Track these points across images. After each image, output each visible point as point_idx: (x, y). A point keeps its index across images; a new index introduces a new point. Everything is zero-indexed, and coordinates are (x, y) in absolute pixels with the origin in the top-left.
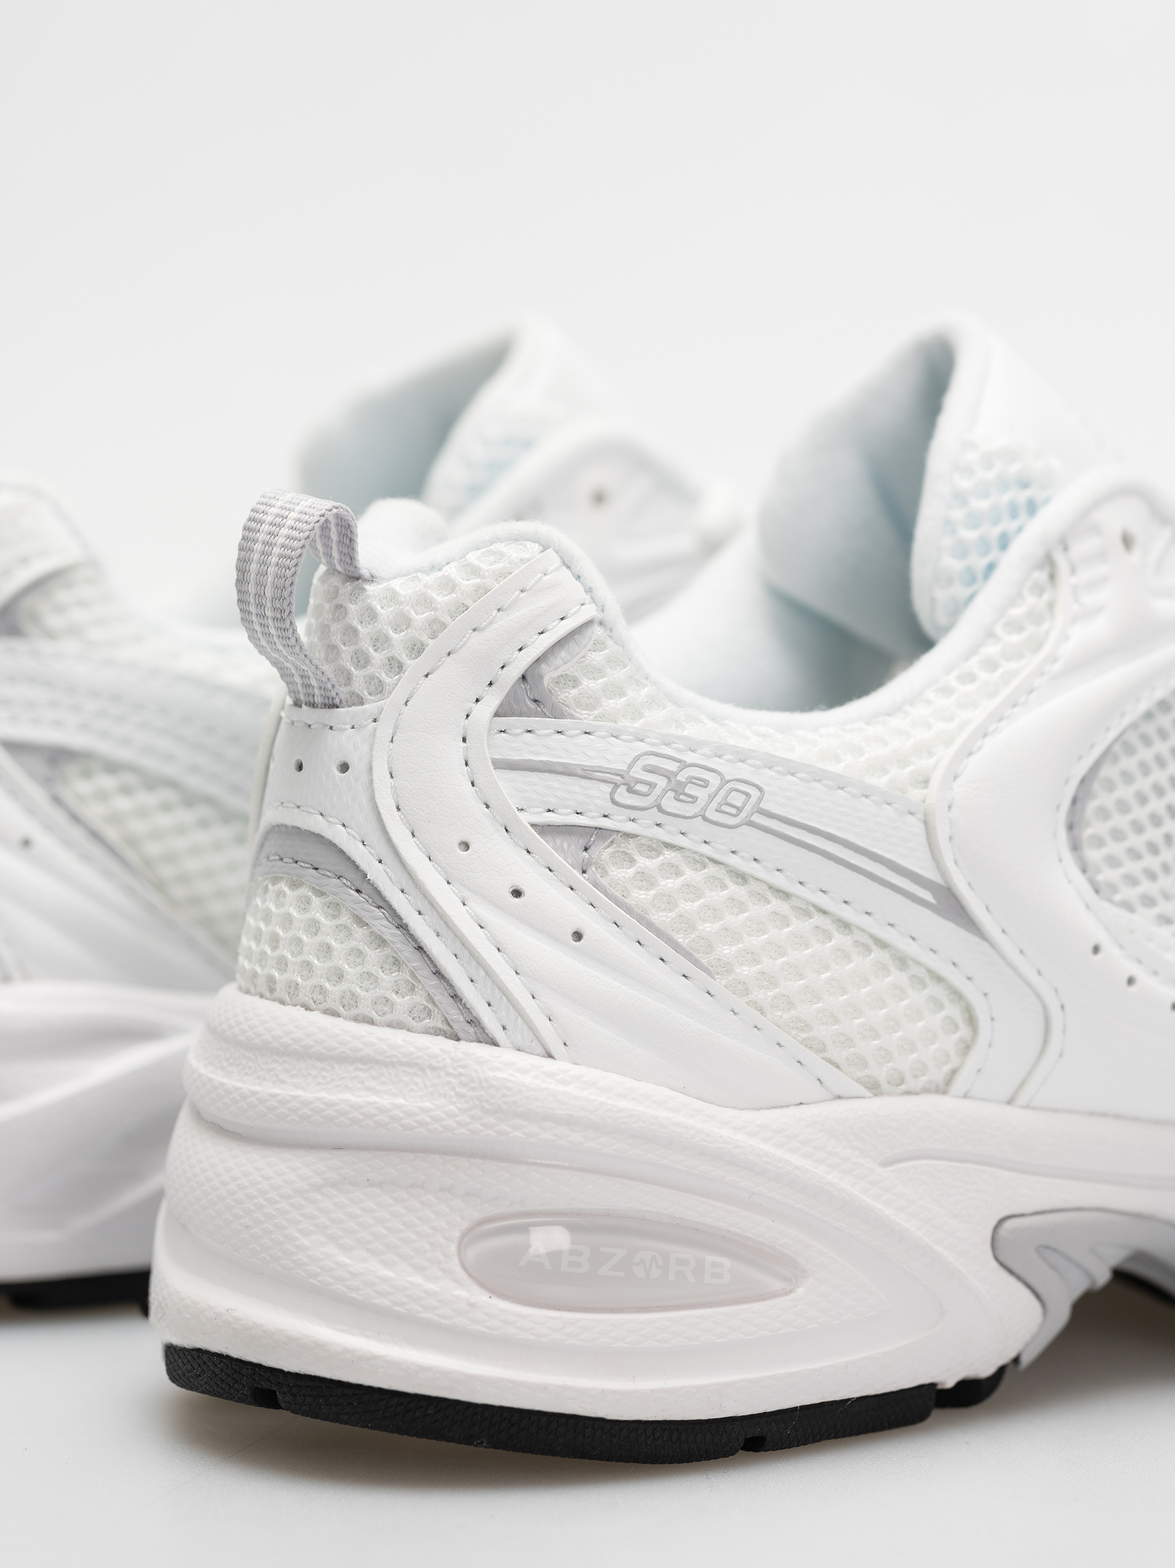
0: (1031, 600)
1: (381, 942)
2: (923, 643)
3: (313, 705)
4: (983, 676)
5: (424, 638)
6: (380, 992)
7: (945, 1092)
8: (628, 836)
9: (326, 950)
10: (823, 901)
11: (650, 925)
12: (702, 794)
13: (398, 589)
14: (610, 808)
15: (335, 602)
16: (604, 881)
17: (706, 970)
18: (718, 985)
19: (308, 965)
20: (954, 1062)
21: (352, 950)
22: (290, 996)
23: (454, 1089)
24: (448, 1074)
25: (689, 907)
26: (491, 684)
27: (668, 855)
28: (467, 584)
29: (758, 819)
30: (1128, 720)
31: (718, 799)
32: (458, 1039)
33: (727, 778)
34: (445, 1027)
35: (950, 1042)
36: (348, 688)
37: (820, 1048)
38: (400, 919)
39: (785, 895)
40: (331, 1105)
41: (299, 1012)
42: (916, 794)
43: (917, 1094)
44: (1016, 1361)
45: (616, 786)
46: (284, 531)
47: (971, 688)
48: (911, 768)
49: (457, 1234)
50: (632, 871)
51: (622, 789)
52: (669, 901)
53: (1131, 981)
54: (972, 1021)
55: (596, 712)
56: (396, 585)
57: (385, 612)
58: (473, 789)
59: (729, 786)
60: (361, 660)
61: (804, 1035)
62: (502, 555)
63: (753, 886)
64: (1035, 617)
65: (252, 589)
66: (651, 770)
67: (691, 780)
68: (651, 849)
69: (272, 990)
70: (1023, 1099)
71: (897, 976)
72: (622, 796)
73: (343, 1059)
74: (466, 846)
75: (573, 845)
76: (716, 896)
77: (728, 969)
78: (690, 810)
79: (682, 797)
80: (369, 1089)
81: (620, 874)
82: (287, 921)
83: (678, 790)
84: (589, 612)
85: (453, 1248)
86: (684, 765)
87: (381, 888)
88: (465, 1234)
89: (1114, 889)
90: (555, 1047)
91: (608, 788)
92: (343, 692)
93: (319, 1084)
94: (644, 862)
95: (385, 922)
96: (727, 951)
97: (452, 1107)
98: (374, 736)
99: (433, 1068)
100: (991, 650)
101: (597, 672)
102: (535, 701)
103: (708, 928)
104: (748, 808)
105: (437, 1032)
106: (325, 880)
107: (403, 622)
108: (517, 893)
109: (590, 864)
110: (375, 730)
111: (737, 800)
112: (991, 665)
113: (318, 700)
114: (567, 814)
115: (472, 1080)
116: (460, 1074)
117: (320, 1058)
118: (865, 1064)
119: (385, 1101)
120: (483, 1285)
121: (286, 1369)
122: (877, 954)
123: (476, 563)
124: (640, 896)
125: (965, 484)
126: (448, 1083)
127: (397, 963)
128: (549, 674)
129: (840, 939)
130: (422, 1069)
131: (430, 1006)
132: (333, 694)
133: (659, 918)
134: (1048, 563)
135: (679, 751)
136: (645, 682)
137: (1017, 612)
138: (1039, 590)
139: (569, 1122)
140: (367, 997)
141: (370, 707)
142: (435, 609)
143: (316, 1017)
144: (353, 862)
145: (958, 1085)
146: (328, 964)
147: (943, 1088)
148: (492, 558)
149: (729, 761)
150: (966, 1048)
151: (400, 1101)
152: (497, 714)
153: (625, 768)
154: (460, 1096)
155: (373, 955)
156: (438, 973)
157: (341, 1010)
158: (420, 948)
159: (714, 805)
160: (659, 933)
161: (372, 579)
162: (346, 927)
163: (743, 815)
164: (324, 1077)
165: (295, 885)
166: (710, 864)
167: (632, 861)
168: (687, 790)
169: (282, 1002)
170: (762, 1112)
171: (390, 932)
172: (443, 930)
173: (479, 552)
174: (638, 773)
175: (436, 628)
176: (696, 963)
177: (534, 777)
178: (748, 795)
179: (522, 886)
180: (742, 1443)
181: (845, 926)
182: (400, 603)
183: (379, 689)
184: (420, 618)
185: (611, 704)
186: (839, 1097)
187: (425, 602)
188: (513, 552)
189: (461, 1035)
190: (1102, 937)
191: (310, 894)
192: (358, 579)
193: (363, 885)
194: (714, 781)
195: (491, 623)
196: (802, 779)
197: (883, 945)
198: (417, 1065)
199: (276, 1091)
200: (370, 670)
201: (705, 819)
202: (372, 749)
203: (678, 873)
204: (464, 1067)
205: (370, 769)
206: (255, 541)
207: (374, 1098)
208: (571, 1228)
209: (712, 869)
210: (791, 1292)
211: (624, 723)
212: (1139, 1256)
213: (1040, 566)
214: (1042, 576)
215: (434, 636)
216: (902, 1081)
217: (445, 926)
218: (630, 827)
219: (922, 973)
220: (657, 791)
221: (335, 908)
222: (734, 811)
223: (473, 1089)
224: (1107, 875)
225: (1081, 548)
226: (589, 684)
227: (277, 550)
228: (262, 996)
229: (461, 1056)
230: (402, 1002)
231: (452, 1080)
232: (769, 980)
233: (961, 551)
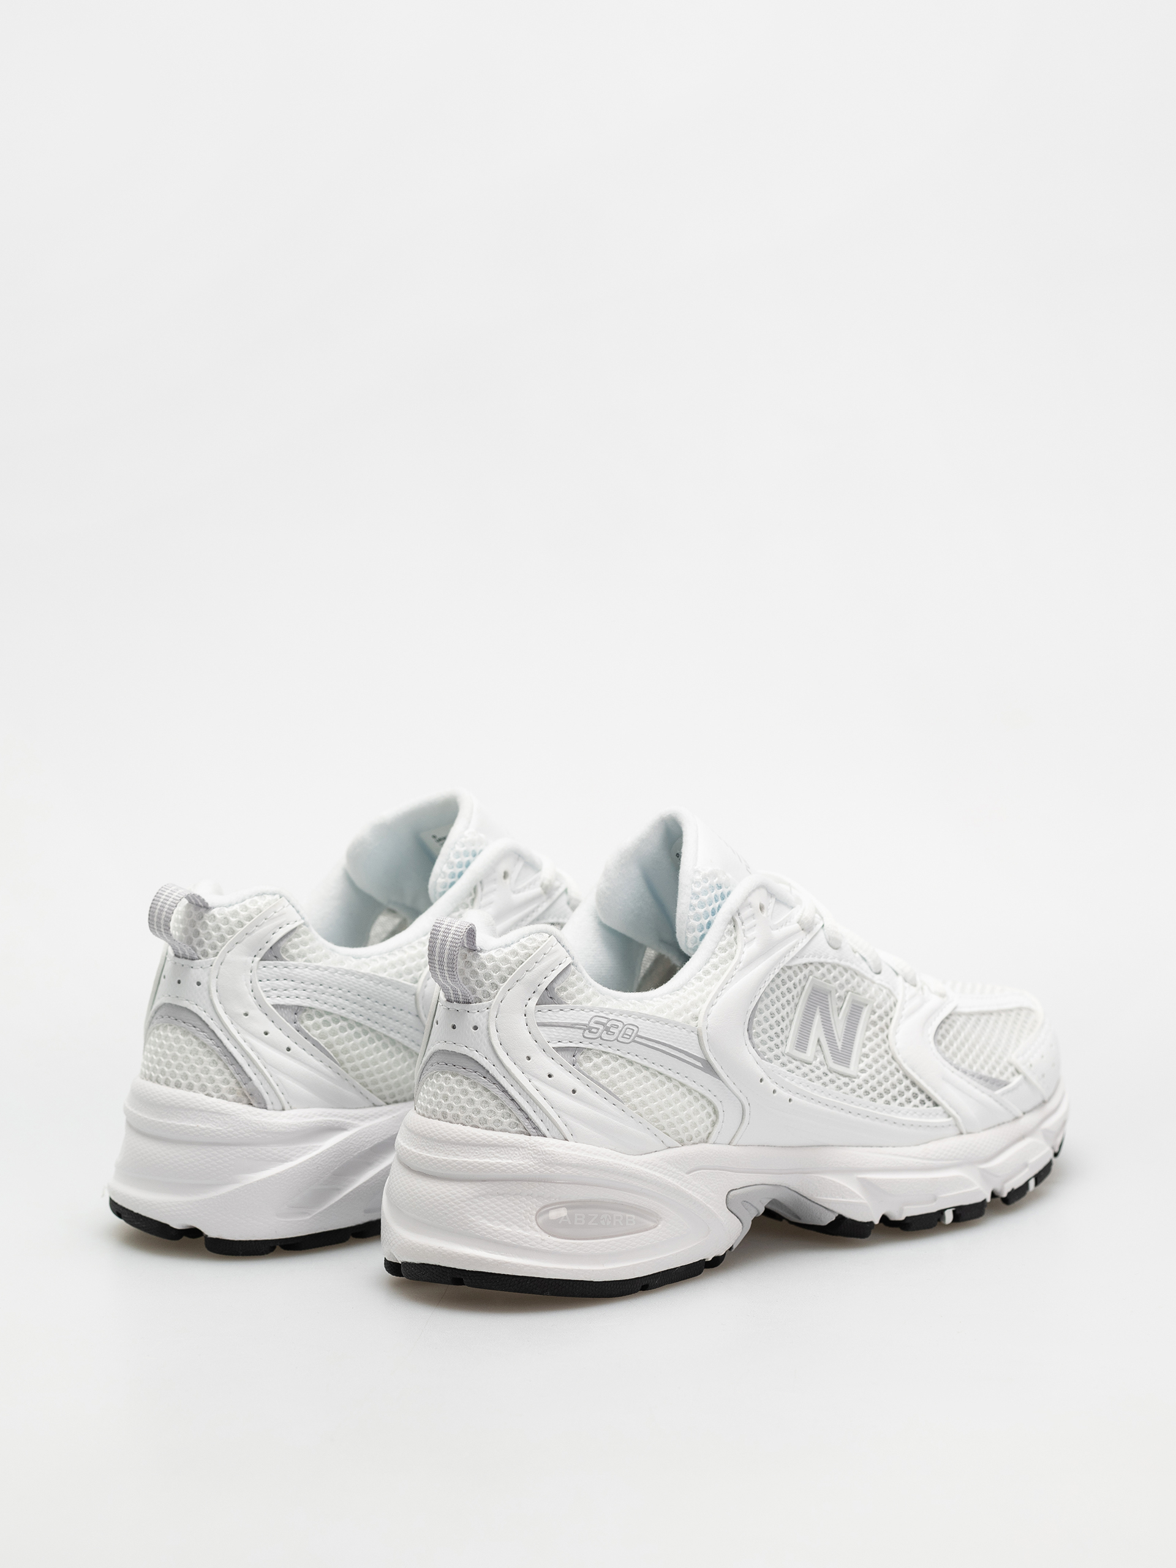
0: (728, 937)
1: (496, 1098)
2: (686, 958)
3: (459, 1002)
4: (713, 972)
5: (506, 975)
6: (497, 1118)
7: (706, 1142)
8: (588, 1049)
9: (472, 1101)
10: (661, 1070)
11: (599, 1085)
12: (616, 1031)
13: (494, 955)
14: (583, 1039)
15: (466, 960)
16: (582, 1068)
17: (621, 1101)
18: (626, 1106)
19: (463, 1107)
20: (710, 1129)
21: (469, 1099)
22: (455, 1119)
23: (532, 1155)
24: (529, 1150)
25: (614, 1076)
26: (534, 992)
27: (604, 1056)
28: (522, 952)
29: (637, 1039)
30: (767, 984)
31: (622, 1032)
32: (530, 1135)
33: (625, 1024)
34: (524, 1130)
35: (708, 1122)
36: (474, 995)
37: (662, 1129)
38: (504, 1088)
39: (647, 1068)
40: (481, 1164)
41: (460, 1127)
42: (693, 1024)
43: (697, 1144)
44: (731, 1249)
45: (585, 1030)
46: (451, 935)
47: (709, 977)
48: (691, 1013)
49: (535, 1212)
50: (591, 1064)
51: (587, 1031)
52: (605, 1075)
53: (774, 1092)
54: (716, 1112)
55: (573, 1001)
56: (493, 953)
57: (489, 965)
58: (530, 1035)
59: (626, 1027)
60: (480, 984)
61: (656, 1124)
62: (535, 940)
63: (636, 1066)
64: (730, 945)
65: (437, 958)
66: (597, 1023)
67: (612, 1026)
68: (597, 1054)
69: (445, 1117)
70: (734, 1143)
71: (689, 1098)
72: (587, 1034)
73: (484, 1145)
74: (529, 1058)
75: (569, 1055)
76: (623, 1072)
77: (629, 1100)
78: (612, 1038)
79: (609, 1033)
80: (497, 1157)
81: (587, 1065)
82: (452, 1090)
83: (607, 1030)
84: (569, 961)
85: (533, 1218)
86: (609, 1020)
87: (495, 1076)
88: (537, 1213)
89: (765, 1054)
90: (568, 1136)
91: (582, 1031)
92: (472, 997)
93: (475, 1156)
94: (596, 1060)
95: (498, 1090)
96: (628, 1093)
97: (532, 1163)
98: (489, 1015)
99: (522, 1148)
100: (714, 960)
101: (572, 984)
102: (551, 998)
103: (621, 1084)
104: (633, 1035)
105: (522, 1133)
106: (470, 1073)
107: (497, 969)
108: (550, 1076)
109: (576, 1062)
110: (489, 1013)
111: (629, 1032)
112: (716, 967)
113: (461, 1000)
114: (566, 1043)
115: (539, 1152)
116: (534, 1149)
117: (474, 1145)
118: (678, 1133)
119: (504, 1162)
120: (546, 1232)
121: (467, 1270)
122: (682, 1089)
123: (525, 943)
124: (596, 1074)
125: (697, 889)
126: (529, 1153)
127: (503, 1106)
128: (557, 986)
129: (668, 1085)
130: (518, 1148)
131: (518, 1122)
132: (469, 998)
133: (603, 1081)
134: (733, 921)
135: (607, 1014)
136: (590, 986)
137: (723, 943)
138: (730, 933)
139: (577, 1166)
140: (491, 1119)
141: (485, 1003)
142: (510, 963)
143: (468, 1128)
144: (482, 1066)
145: (712, 1139)
146: (473, 1107)
147: (706, 1141)
148: (531, 941)
149: (625, 1017)
150: (714, 1124)
151: (510, 1161)
152: (537, 1004)
153: (587, 1023)
154: (534, 1158)
155: (493, 1103)
156: (521, 1109)
157: (480, 1125)
158: (513, 1100)
159: (621, 1035)
160: (603, 1087)
161: (481, 951)
162: (480, 1092)
163: (632, 1038)
164: (477, 1153)
165: (454, 1075)
166: (620, 1058)
167: (591, 1060)
168: (611, 1030)
169: (451, 1122)
170: (643, 1156)
171: (500, 1094)
172: (522, 1092)
173: (525, 939)
174: (592, 1024)
175: (511, 971)
176: (618, 1098)
177: (553, 1029)
178: (633, 1030)
179: (552, 1073)
180: (640, 1287)
181: (669, 1079)
182: (496, 961)
183: (488, 996)
184: (504, 967)
185: (579, 997)
186: (669, 1147)
187: (505, 960)
188: (539, 938)
189: (531, 1133)
190: (763, 1075)
191: (462, 1078)
192: (475, 950)
193: (487, 1074)
194: (620, 1025)
195: (534, 968)
196: (652, 1022)
197: (683, 1085)
198: (516, 1146)
199: (456, 1159)
200: (484, 988)
201: (618, 1041)
202: (488, 1021)
203: (609, 1063)
204: (535, 1146)
205: (488, 1029)
206: (437, 939)
207: (499, 1161)
208: (568, 1208)
209: (620, 1061)
210: (656, 1226)
211: (585, 1004)
212: (774, 1202)
213: (730, 923)
214: (731, 927)
215: (510, 974)
216: (691, 1139)
217: (523, 1090)
218: (590, 1046)
219: (697, 1095)
220: (600, 1031)
221: (474, 1084)
222: (628, 1037)
223: (540, 1155)
224: (763, 1048)
225: (745, 913)
226: (571, 990)
227: (448, 943)
228: (439, 1120)
229: (533, 1142)
230: (506, 1121)
231: (530, 1152)
232: (644, 1104)
233: (698, 918)
